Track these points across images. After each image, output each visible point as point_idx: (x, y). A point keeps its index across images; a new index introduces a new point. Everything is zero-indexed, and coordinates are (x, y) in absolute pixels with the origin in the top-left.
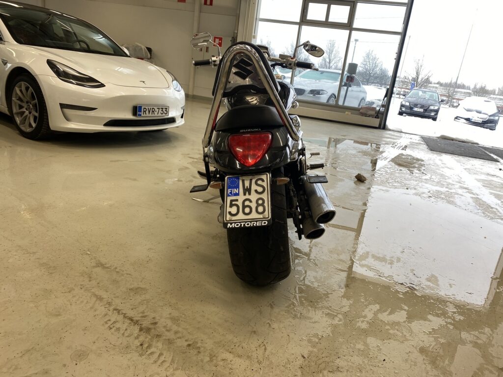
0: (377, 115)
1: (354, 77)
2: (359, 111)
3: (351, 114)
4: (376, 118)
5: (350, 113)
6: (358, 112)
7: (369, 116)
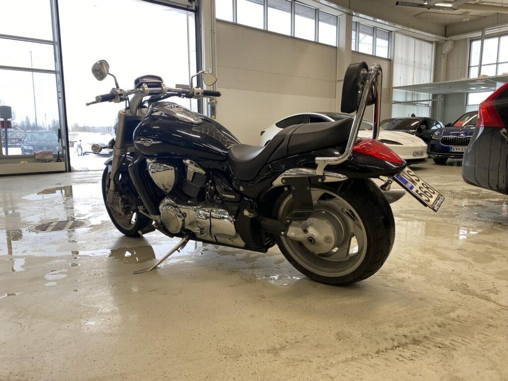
0: (59, 159)
1: (10, 122)
2: (35, 157)
3: (28, 162)
4: (57, 161)
5: (26, 162)
6: (33, 159)
7: (49, 161)
